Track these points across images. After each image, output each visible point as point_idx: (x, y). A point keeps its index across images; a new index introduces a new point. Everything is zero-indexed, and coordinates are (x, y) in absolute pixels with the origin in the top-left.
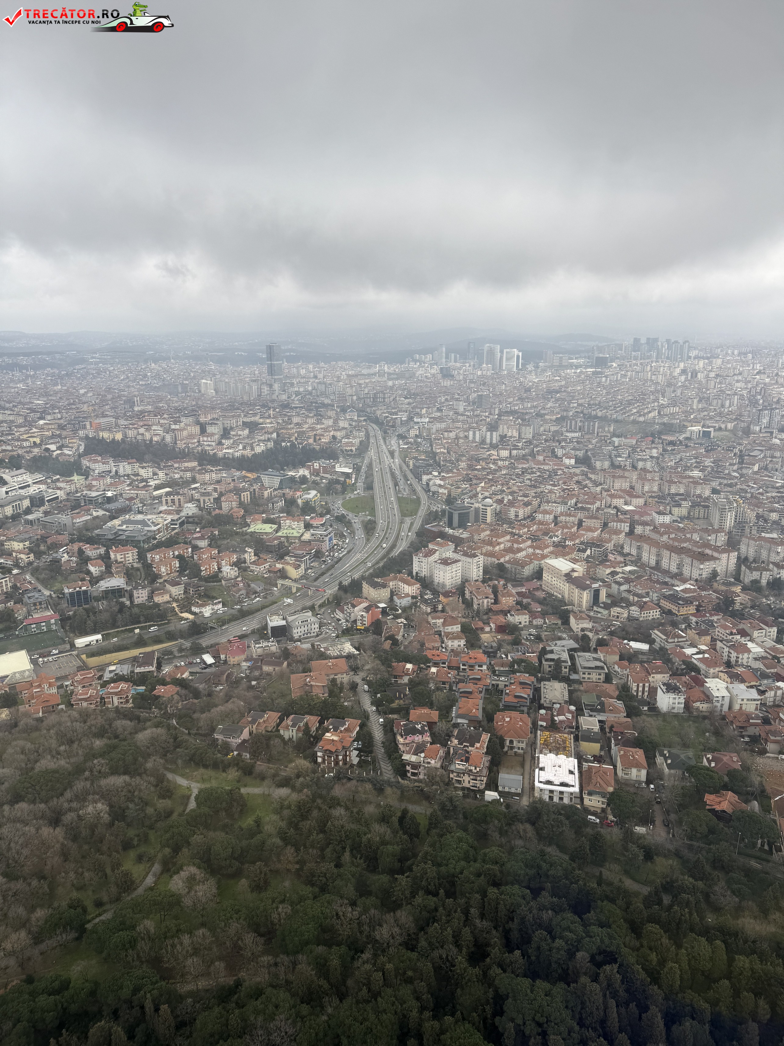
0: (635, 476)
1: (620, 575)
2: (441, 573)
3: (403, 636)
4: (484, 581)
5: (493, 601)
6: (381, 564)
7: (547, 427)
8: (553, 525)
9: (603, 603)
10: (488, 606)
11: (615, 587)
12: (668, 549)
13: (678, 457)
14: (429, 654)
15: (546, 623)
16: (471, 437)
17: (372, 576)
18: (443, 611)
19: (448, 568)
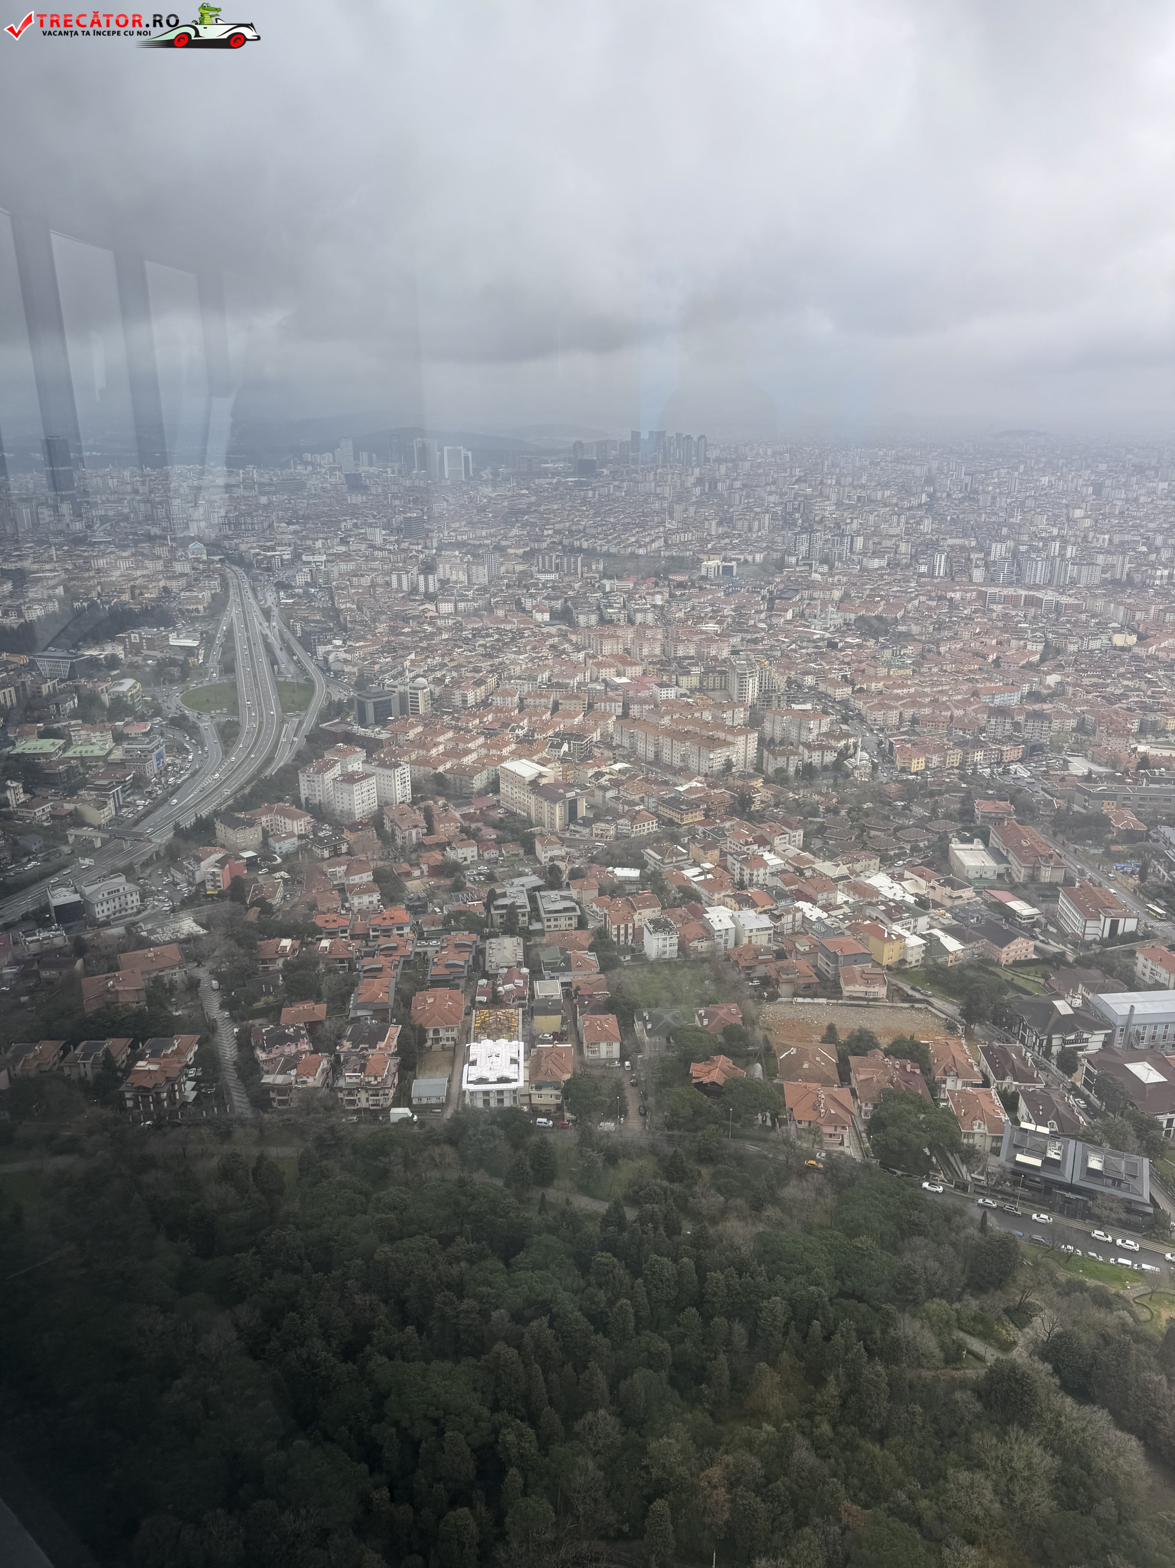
0: (629, 634)
1: (607, 777)
2: (345, 795)
3: (284, 898)
4: (414, 802)
5: (425, 830)
6: (247, 791)
7: (509, 565)
8: (517, 711)
9: (583, 818)
10: (418, 839)
11: (599, 793)
12: (668, 735)
13: (689, 604)
14: (319, 921)
15: (502, 855)
16: (395, 585)
17: (231, 808)
18: (349, 853)
19: (356, 787)
